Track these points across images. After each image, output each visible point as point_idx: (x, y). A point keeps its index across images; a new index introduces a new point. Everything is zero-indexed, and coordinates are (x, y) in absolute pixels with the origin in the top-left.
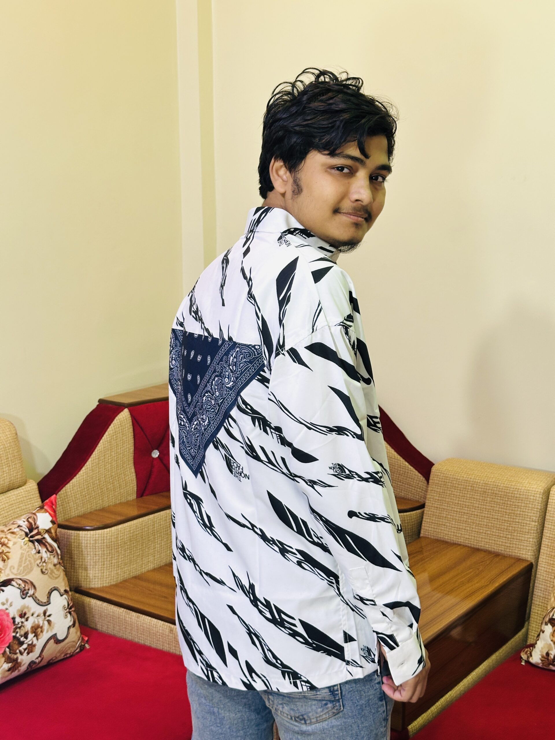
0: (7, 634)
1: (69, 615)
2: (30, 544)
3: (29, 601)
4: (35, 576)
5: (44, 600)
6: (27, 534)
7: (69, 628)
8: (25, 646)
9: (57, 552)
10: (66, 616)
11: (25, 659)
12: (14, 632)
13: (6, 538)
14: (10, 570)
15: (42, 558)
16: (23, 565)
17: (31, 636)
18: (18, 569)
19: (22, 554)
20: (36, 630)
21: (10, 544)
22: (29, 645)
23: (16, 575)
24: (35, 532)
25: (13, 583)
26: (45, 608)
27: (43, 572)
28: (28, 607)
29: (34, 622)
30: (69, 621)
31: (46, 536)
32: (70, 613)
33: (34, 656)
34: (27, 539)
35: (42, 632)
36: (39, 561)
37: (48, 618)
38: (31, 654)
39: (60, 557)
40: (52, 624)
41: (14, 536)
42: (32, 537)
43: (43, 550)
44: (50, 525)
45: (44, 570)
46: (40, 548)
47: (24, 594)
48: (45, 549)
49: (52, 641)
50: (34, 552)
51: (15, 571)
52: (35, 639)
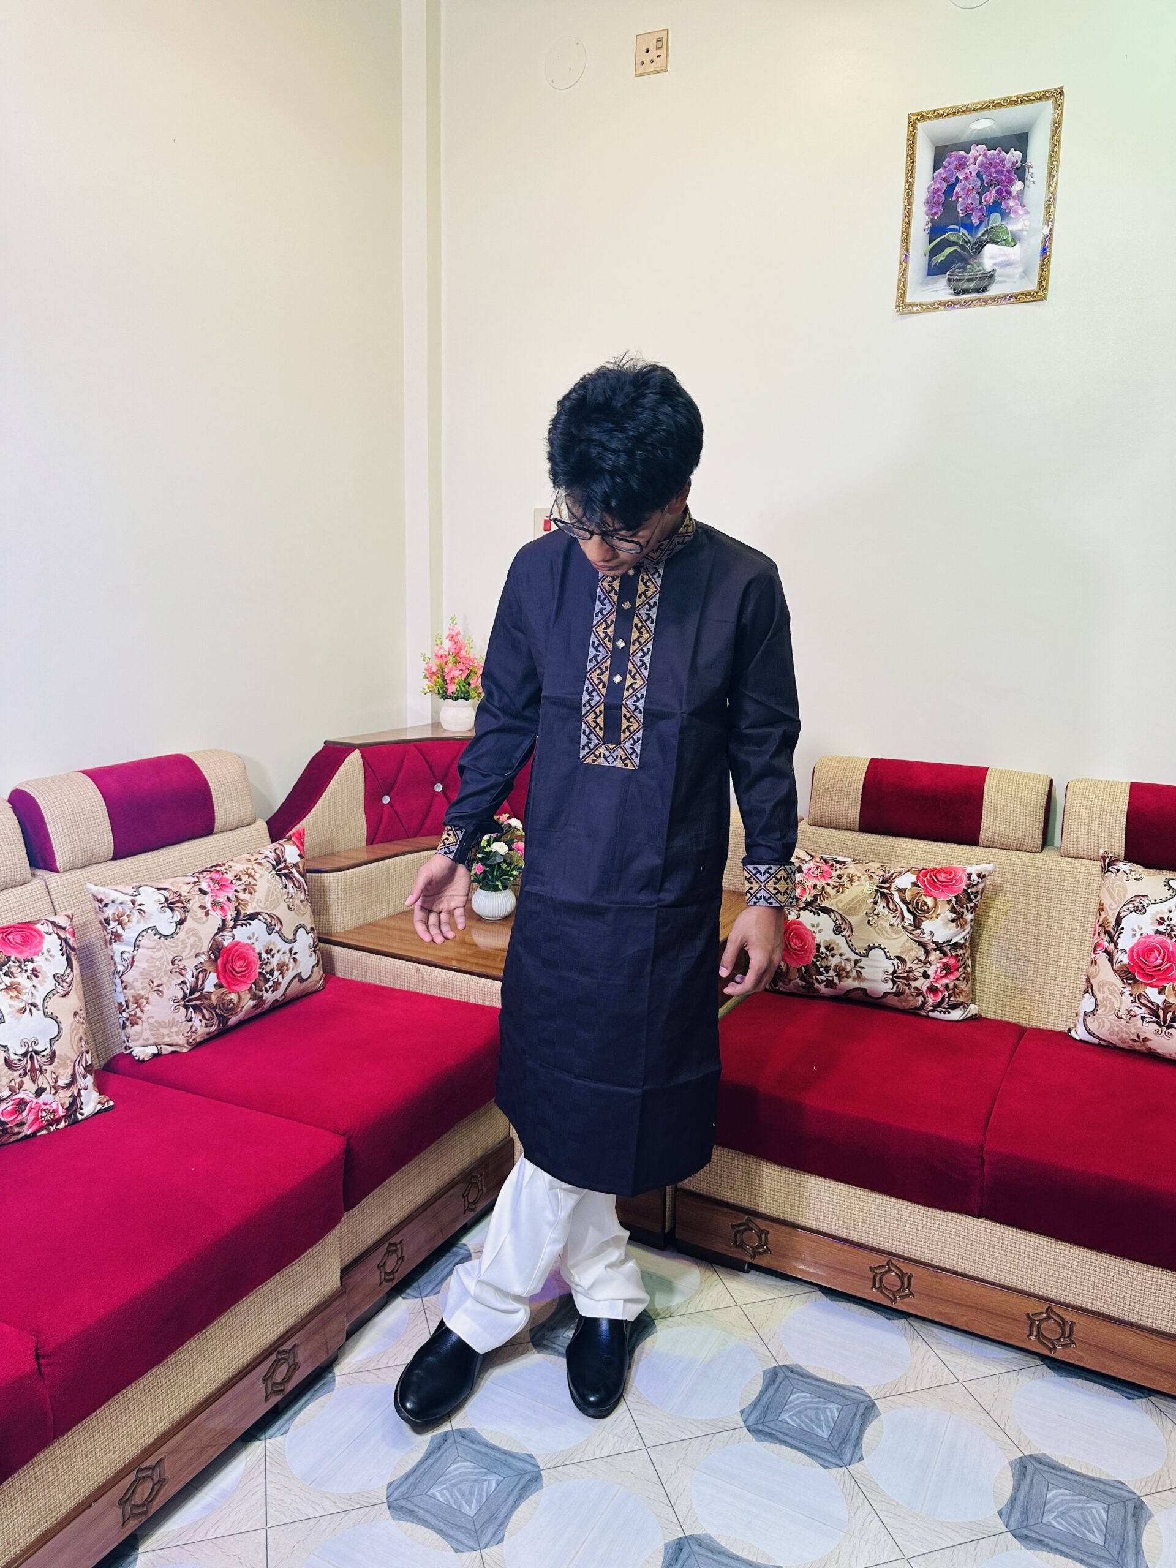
0: (253, 969)
1: (314, 954)
2: (277, 877)
3: (275, 937)
4: (281, 911)
5: (291, 937)
6: (274, 868)
7: (313, 967)
8: (270, 984)
9: (304, 888)
10: (311, 956)
11: (269, 997)
12: (260, 968)
13: (253, 869)
14: (257, 903)
15: (288, 893)
16: (270, 900)
17: (276, 973)
18: (265, 903)
19: (269, 887)
20: (282, 968)
21: (257, 876)
22: (274, 982)
23: (262, 908)
24: (282, 865)
25: (260, 917)
26: (291, 945)
27: (289, 908)
28: (274, 943)
29: (280, 959)
30: (313, 960)
31: (294, 870)
32: (315, 951)
33: (278, 995)
34: (274, 872)
35: (288, 970)
36: (286, 896)
37: (294, 956)
38: (275, 992)
39: (307, 893)
40: (298, 963)
41: (261, 867)
42: (279, 870)
43: (290, 885)
44: (298, 859)
45: (291, 906)
46: (287, 883)
47: (270, 930)
48: (292, 885)
49: (297, 979)
50: (281, 886)
51: (262, 905)
52: (280, 976)
